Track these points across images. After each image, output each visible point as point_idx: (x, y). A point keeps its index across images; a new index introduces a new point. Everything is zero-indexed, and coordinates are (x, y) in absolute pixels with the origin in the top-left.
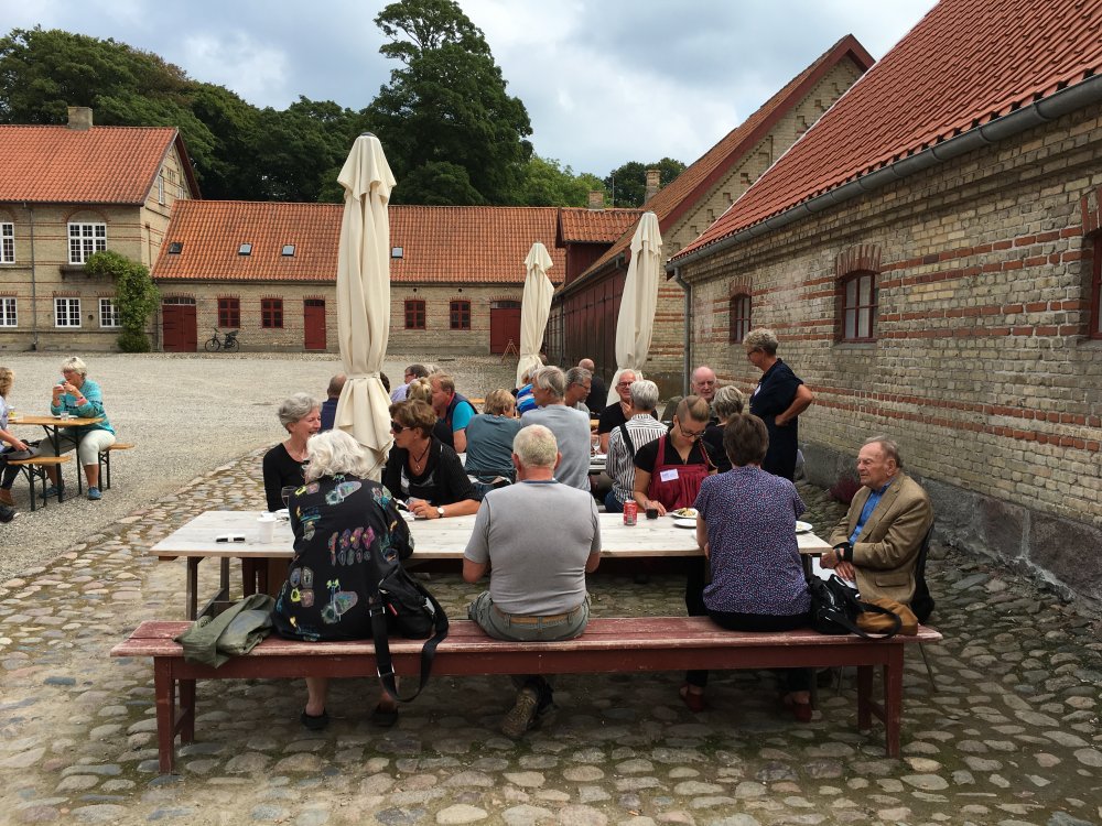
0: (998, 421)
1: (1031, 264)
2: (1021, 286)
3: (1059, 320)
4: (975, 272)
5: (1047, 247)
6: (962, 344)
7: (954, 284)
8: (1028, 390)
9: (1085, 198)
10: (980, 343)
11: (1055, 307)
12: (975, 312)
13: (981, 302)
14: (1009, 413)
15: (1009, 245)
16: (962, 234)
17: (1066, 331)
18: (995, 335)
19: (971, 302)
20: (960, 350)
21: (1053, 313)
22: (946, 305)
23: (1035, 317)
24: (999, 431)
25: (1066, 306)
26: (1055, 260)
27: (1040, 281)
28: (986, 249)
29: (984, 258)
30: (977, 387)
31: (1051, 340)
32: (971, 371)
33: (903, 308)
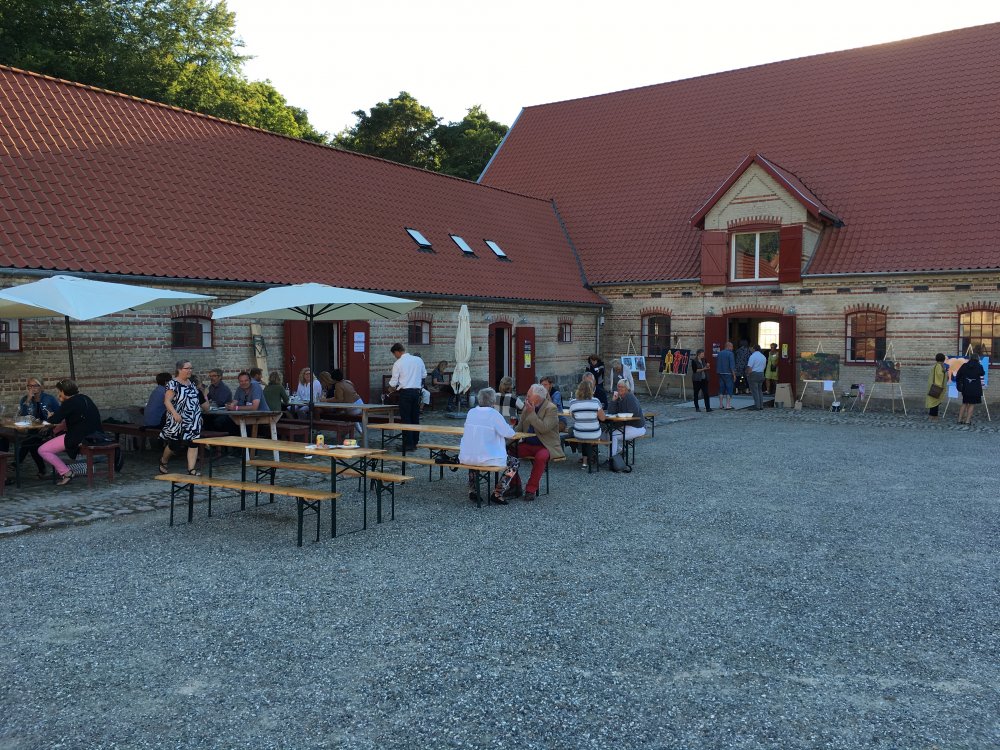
0: (131, 379)
1: (145, 324)
2: (144, 331)
3: (162, 343)
4: (114, 324)
5: (155, 320)
6: (106, 351)
7: (98, 327)
8: (149, 367)
9: (171, 307)
10: (120, 351)
11: (159, 339)
12: (115, 339)
13: (118, 336)
14: (139, 376)
15: (135, 316)
17: (167, 347)
18: (128, 348)
19: (112, 335)
20: (107, 354)
22: (92, 336)
23: (151, 342)
24: (133, 383)
25: (165, 339)
26: (159, 324)
27: (153, 330)
28: (122, 316)
29: (119, 319)
30: (119, 368)
31: (159, 349)
32: (113, 363)
33: (52, 335)
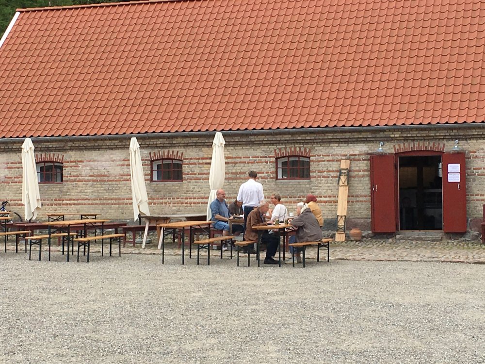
1: (257, 162)
2: (256, 167)
3: (269, 176)
4: (236, 163)
5: (263, 160)
6: (230, 181)
9: (275, 150)
10: (239, 181)
11: (266, 173)
12: (236, 173)
13: (238, 171)
15: (249, 157)
16: (229, 153)
17: (271, 178)
19: (234, 171)
20: (230, 183)
21: (267, 174)
23: (260, 175)
25: (270, 173)
26: (267, 162)
27: (262, 167)
28: (240, 158)
29: (239, 160)
31: (266, 180)
32: (235, 189)
33: (198, 171)
